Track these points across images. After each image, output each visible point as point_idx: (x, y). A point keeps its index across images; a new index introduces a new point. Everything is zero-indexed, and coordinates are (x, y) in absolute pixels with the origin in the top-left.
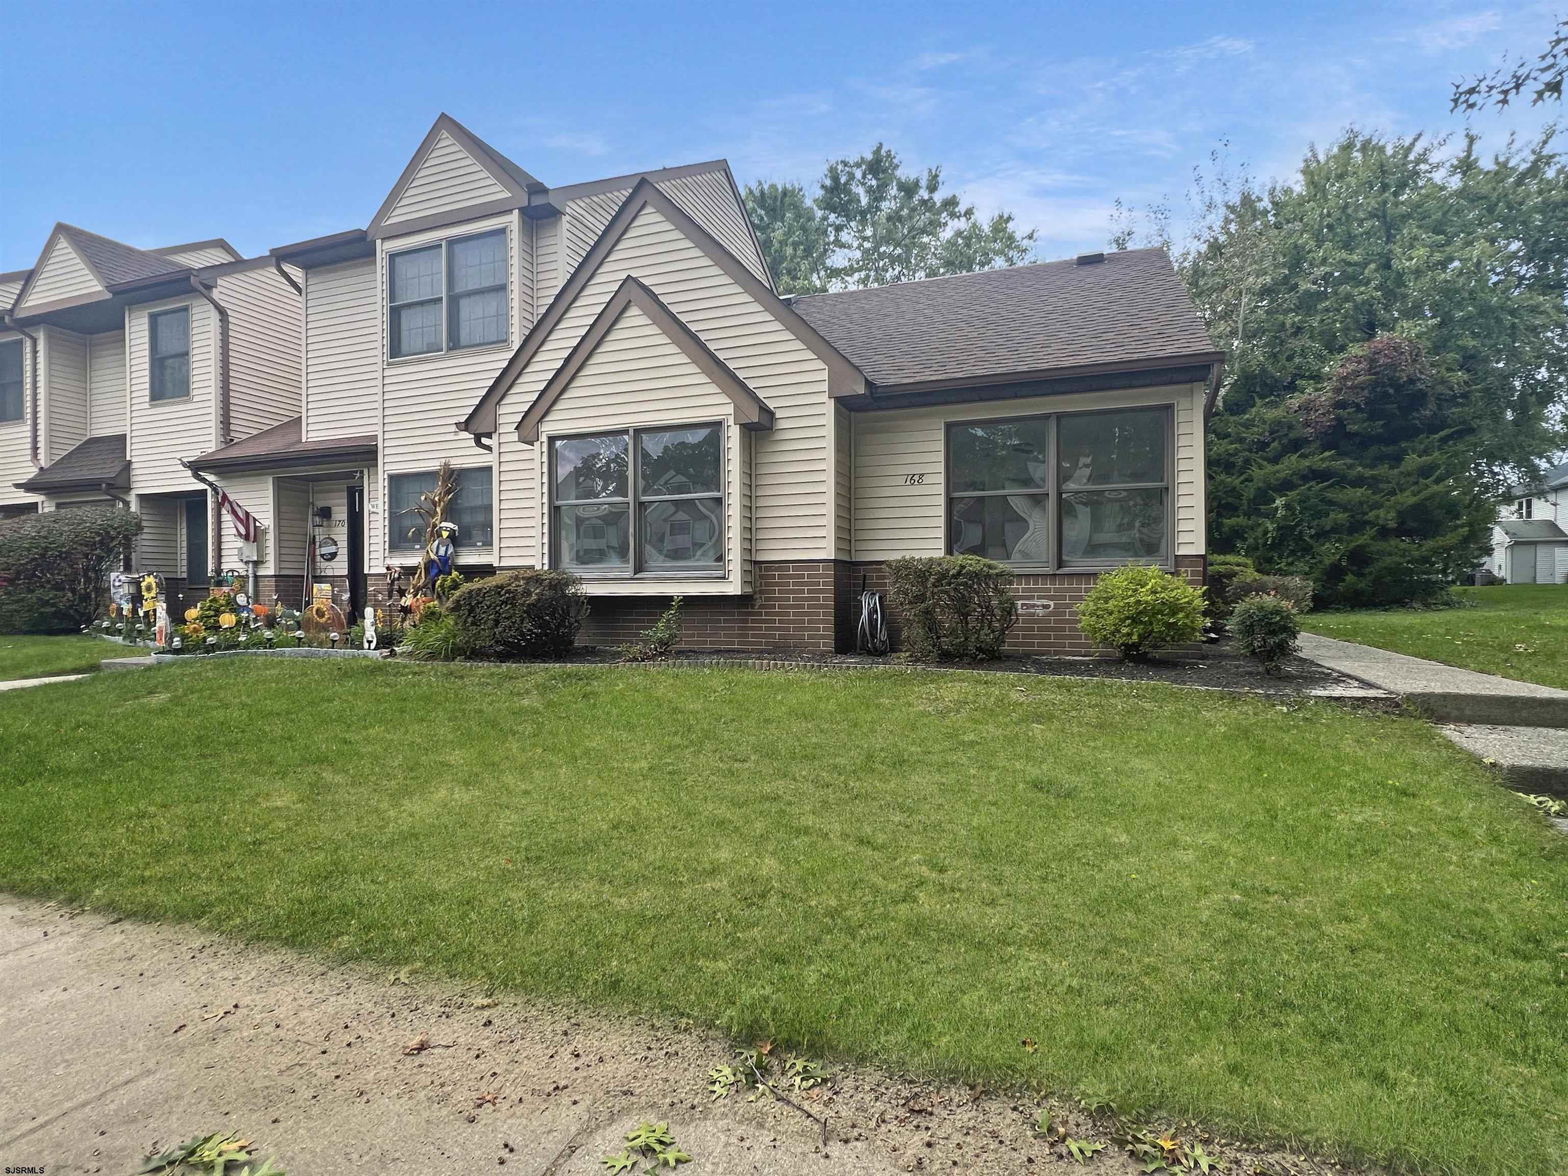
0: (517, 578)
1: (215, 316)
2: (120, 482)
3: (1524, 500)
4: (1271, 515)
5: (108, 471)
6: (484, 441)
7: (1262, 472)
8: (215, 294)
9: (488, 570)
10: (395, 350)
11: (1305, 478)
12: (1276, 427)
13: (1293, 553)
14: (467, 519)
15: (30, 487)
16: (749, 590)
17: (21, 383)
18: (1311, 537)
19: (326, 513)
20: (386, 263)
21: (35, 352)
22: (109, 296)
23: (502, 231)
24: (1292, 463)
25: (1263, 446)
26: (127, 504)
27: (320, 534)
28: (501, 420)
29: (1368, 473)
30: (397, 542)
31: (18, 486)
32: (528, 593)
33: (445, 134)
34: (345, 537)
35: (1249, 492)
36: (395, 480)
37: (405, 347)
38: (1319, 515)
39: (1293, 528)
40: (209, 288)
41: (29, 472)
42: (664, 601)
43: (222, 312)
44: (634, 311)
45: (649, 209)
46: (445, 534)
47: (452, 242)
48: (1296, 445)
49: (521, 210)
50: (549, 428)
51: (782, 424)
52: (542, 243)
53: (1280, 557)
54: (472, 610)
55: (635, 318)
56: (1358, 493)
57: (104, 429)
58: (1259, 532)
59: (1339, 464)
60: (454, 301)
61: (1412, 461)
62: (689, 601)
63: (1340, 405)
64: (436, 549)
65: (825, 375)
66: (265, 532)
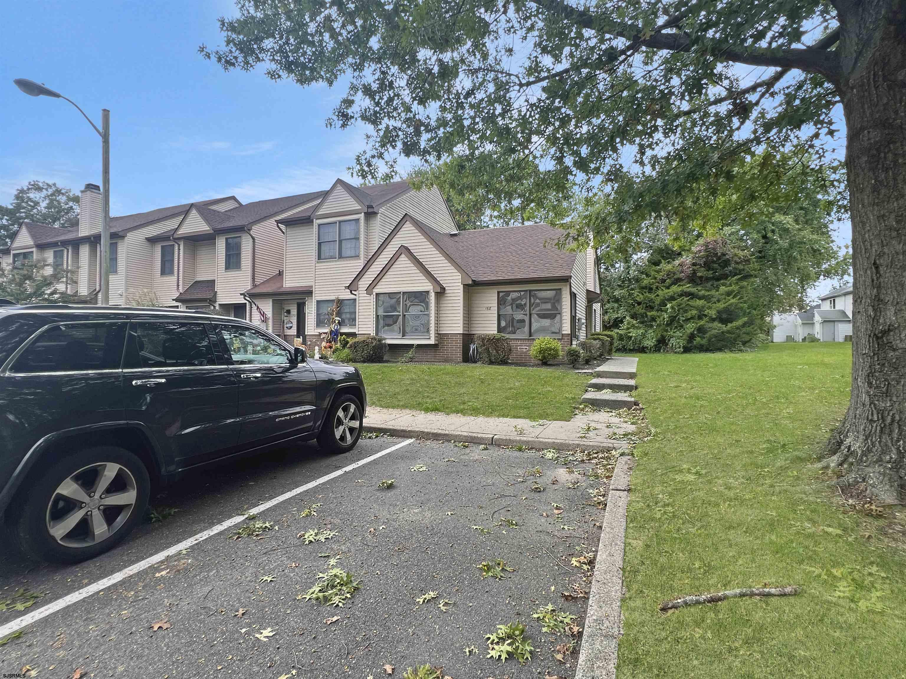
0: (368, 338)
1: (251, 240)
2: (213, 299)
3: (832, 299)
4: (666, 311)
5: (209, 296)
6: (353, 292)
7: (663, 293)
8: (251, 232)
9: (354, 335)
10: (319, 258)
11: (681, 295)
12: (669, 274)
13: (676, 327)
14: (344, 316)
15: (177, 300)
16: (437, 342)
17: (173, 261)
18: (683, 321)
19: (289, 312)
20: (317, 227)
21: (179, 249)
22: (212, 232)
23: (357, 220)
24: (675, 289)
25: (664, 281)
26: (214, 307)
27: (286, 320)
28: (360, 286)
29: (707, 293)
30: (319, 323)
31: (173, 300)
32: (372, 343)
33: (339, 185)
34: (296, 321)
35: (658, 301)
36: (318, 302)
37: (322, 257)
38: (686, 311)
39: (676, 317)
40: (249, 230)
41: (176, 295)
42: (412, 346)
43: (253, 238)
44: (403, 256)
45: (408, 223)
46: (337, 322)
47: (340, 222)
48: (677, 281)
49: (365, 213)
50: (376, 290)
51: (447, 292)
52: (371, 222)
53: (671, 330)
54: (355, 347)
55: (403, 258)
56: (700, 303)
57: (202, 277)
58: (661, 319)
59: (693, 290)
60: (340, 241)
61: (723, 289)
62: (419, 346)
63: (694, 264)
64: (333, 327)
65: (460, 277)
66: (269, 319)
